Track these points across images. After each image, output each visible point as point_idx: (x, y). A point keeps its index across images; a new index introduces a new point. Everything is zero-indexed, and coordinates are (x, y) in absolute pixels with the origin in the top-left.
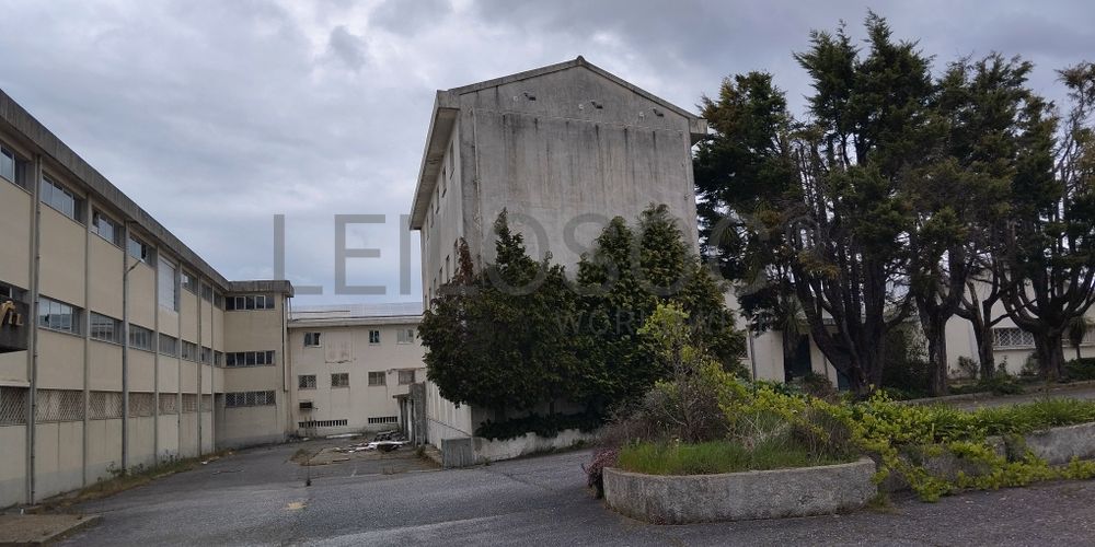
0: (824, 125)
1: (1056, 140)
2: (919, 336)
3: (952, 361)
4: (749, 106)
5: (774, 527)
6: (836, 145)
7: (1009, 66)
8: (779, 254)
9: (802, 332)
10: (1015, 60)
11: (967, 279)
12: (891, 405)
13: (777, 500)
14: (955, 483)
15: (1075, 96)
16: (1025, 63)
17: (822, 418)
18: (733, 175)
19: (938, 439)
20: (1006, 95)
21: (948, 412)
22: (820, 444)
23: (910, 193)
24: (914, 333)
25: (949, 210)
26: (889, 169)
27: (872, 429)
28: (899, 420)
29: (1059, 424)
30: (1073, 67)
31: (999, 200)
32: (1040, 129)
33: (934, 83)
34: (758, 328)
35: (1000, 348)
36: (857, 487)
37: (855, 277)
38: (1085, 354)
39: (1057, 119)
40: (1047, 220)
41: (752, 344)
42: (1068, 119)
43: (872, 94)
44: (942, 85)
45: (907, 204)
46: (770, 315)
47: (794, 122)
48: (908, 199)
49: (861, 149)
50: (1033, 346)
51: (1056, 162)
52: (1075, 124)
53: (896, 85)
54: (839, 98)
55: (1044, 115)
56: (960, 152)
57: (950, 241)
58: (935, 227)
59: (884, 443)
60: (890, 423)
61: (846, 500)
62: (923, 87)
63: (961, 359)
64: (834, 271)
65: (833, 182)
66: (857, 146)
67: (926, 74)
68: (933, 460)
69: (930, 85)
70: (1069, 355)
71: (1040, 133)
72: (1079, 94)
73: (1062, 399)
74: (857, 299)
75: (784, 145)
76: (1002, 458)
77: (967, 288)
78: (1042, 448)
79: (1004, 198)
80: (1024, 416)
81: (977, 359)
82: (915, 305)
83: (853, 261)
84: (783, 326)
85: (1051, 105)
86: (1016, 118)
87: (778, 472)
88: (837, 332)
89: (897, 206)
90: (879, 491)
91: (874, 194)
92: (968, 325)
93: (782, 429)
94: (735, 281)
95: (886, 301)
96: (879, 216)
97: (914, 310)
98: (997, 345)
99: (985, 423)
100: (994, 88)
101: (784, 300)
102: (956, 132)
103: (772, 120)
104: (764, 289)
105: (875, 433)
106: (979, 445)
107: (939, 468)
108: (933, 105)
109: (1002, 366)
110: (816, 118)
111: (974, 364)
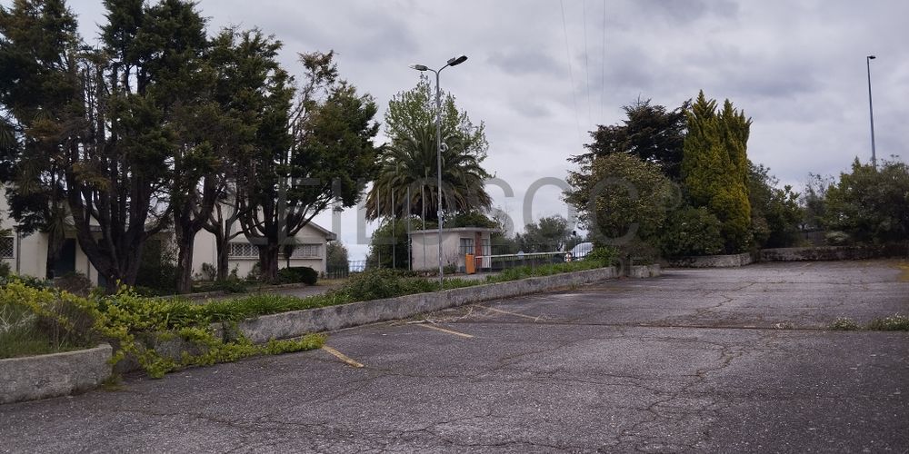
0: (113, 54)
1: (292, 105)
2: (173, 246)
3: (196, 267)
4: (41, 20)
5: (6, 412)
6: (120, 74)
7: (265, 41)
8: (55, 163)
9: (68, 236)
10: (271, 37)
11: (216, 202)
12: (134, 300)
13: (12, 387)
14: (179, 362)
15: (309, 75)
16: (278, 42)
17: (69, 309)
18: (16, 81)
19: (170, 326)
20: (260, 63)
21: (183, 304)
22: (63, 332)
23: (178, 125)
24: (168, 242)
25: (207, 144)
26: (163, 102)
27: (114, 319)
28: (140, 311)
29: (265, 313)
30: (309, 54)
31: (247, 142)
32: (282, 94)
33: (209, 39)
34: (26, 229)
35: (235, 257)
36: (92, 370)
37: (122, 191)
38: (293, 265)
39: (295, 90)
40: (279, 163)
41: (18, 244)
42: (302, 90)
43: (156, 35)
44: (214, 43)
45: (175, 134)
46: (39, 218)
47: (83, 44)
48: (177, 130)
49: (142, 80)
50: (258, 257)
51: (290, 121)
52: (306, 96)
53: (178, 34)
54: (128, 31)
55: (287, 85)
56: (222, 99)
57: (207, 170)
58: (196, 156)
59: (123, 330)
60: (131, 314)
61: (81, 382)
62: (199, 40)
63: (204, 265)
64: (105, 183)
65: (115, 105)
66: (138, 77)
67: (203, 30)
68: (165, 344)
69: (205, 40)
70: (282, 265)
71: (282, 97)
72: (312, 74)
73: (270, 295)
74: (124, 210)
75: (71, 63)
76: (220, 340)
77: (215, 208)
78: (250, 332)
79: (251, 141)
80: (241, 307)
81: (216, 266)
82: (173, 219)
83: (125, 176)
84: (51, 230)
85: (292, 79)
86: (266, 82)
87: (17, 359)
88: (102, 237)
89: (166, 134)
90: (113, 372)
91: (148, 121)
92: (212, 238)
93: (27, 320)
94: (7, 182)
95: (149, 214)
96: (150, 141)
97: (171, 223)
98: (232, 255)
99: (210, 313)
100: (254, 55)
101: (55, 206)
102: (221, 82)
103: (64, 38)
104: (36, 194)
105: (117, 322)
106: (203, 330)
107: (168, 350)
108: (205, 57)
109: (234, 271)
110: (105, 45)
111: (214, 270)
